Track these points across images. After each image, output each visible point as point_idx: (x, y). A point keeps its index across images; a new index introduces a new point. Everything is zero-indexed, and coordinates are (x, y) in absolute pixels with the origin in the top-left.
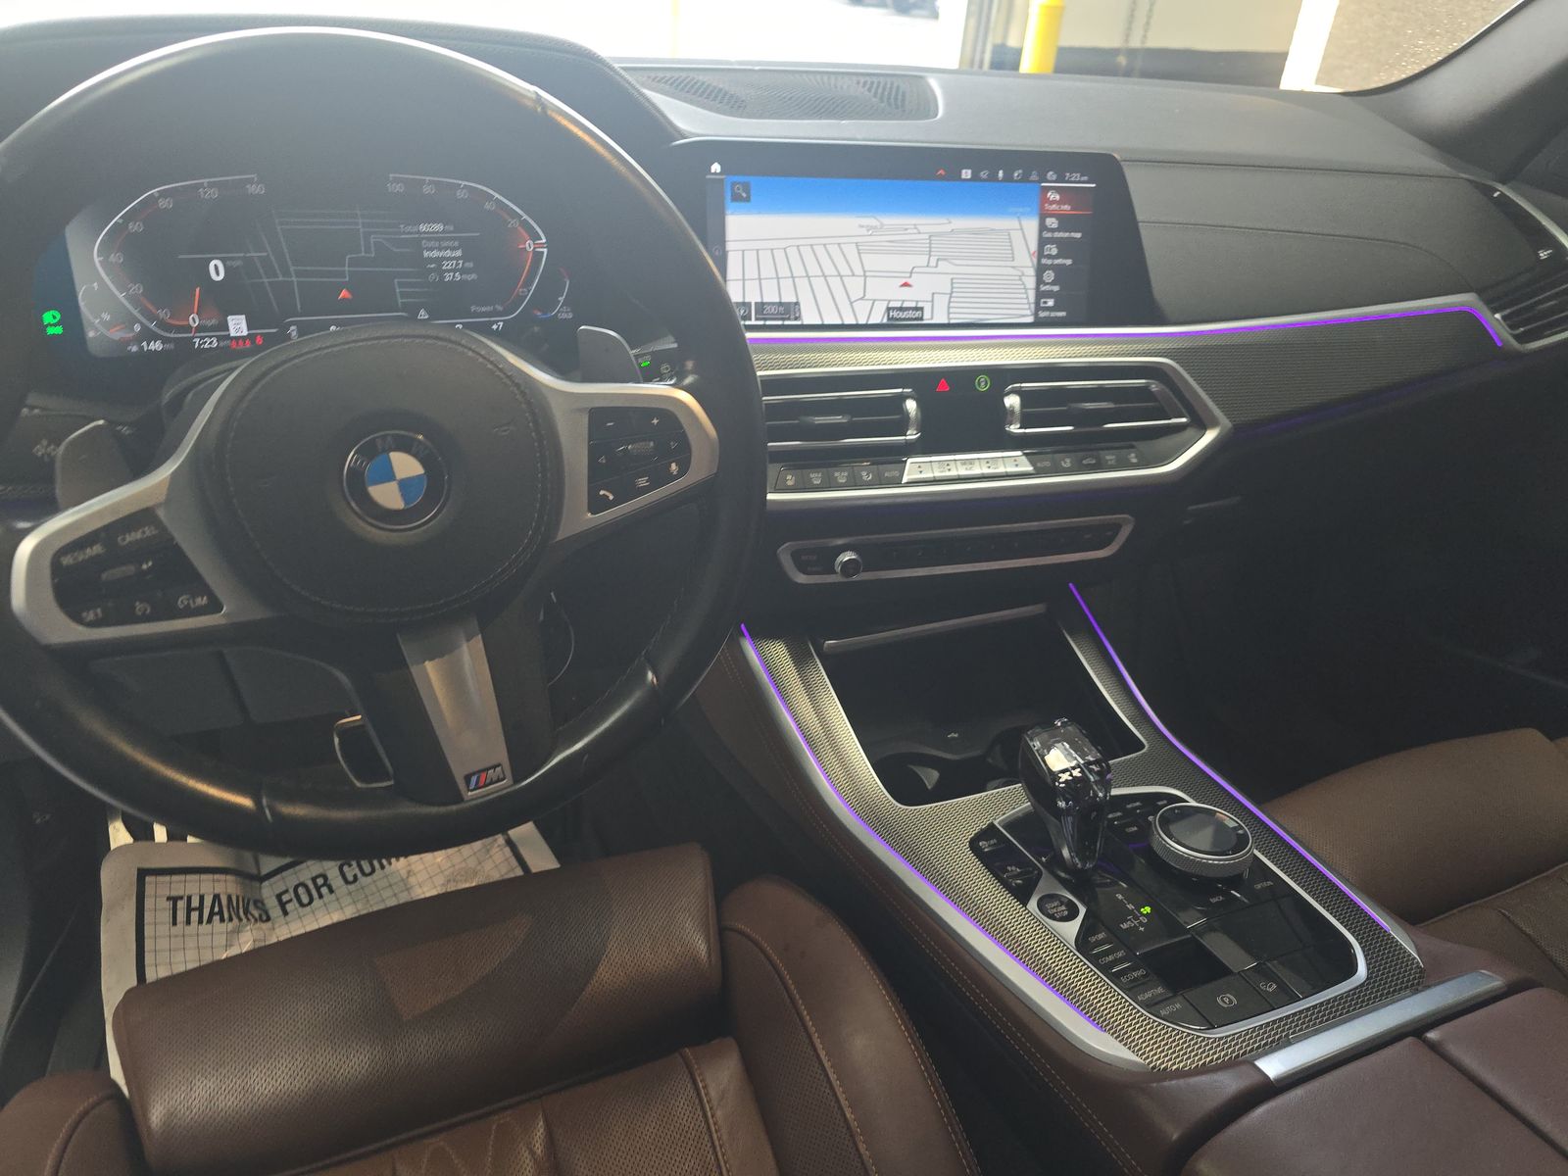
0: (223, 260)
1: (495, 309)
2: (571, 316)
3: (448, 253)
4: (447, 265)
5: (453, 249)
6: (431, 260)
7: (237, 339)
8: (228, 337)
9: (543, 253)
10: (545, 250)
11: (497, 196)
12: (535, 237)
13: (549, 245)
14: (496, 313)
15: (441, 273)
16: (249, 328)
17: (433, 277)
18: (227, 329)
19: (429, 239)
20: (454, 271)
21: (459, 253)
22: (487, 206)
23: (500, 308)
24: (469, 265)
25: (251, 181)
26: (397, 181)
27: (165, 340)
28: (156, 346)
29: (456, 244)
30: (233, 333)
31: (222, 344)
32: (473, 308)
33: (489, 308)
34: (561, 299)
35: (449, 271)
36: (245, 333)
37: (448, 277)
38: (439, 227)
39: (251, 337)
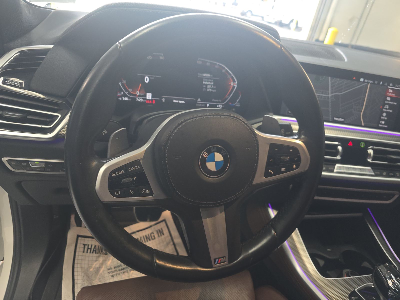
0: (149, 77)
1: (219, 101)
2: (239, 106)
3: (210, 83)
4: (208, 87)
5: (211, 82)
6: (204, 84)
7: (148, 100)
8: (146, 99)
9: (235, 86)
10: (236, 86)
11: (226, 68)
12: (234, 81)
13: (238, 84)
14: (219, 102)
15: (206, 88)
17: (204, 89)
18: (146, 97)
19: (205, 78)
20: (210, 88)
21: (212, 83)
22: (223, 71)
23: (220, 101)
24: (215, 87)
25: (161, 55)
26: (200, 60)
27: (129, 98)
28: (126, 99)
29: (212, 81)
30: (147, 98)
31: (144, 101)
32: (213, 100)
33: (217, 101)
34: (238, 100)
35: (208, 88)
36: (151, 98)
37: (208, 90)
38: (208, 75)
39: (152, 100)
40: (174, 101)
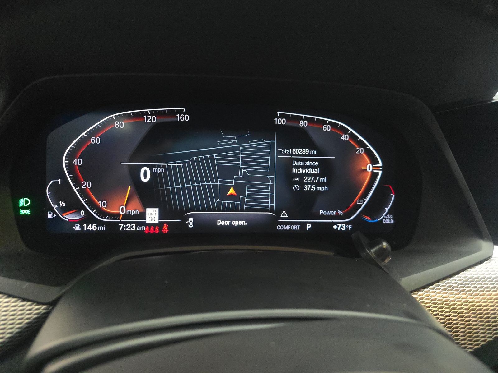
0: (151, 168)
1: (337, 214)
2: (392, 222)
3: (310, 171)
4: (307, 179)
5: (313, 167)
6: (297, 175)
7: (150, 225)
8: (144, 224)
9: (378, 173)
10: (380, 172)
11: (351, 130)
12: (374, 161)
13: (384, 169)
14: (337, 217)
15: (302, 184)
16: (160, 218)
17: (296, 187)
18: (144, 217)
19: (298, 160)
20: (311, 184)
21: (317, 171)
22: (343, 137)
23: (340, 213)
24: (324, 180)
25: (181, 112)
26: (282, 116)
27: (99, 223)
28: (93, 227)
29: (317, 164)
30: (148, 221)
31: (139, 228)
32: (321, 212)
33: (333, 213)
34: (387, 209)
35: (307, 183)
36: (157, 221)
37: (307, 188)
38: (306, 151)
39: (160, 225)
40: (220, 223)
